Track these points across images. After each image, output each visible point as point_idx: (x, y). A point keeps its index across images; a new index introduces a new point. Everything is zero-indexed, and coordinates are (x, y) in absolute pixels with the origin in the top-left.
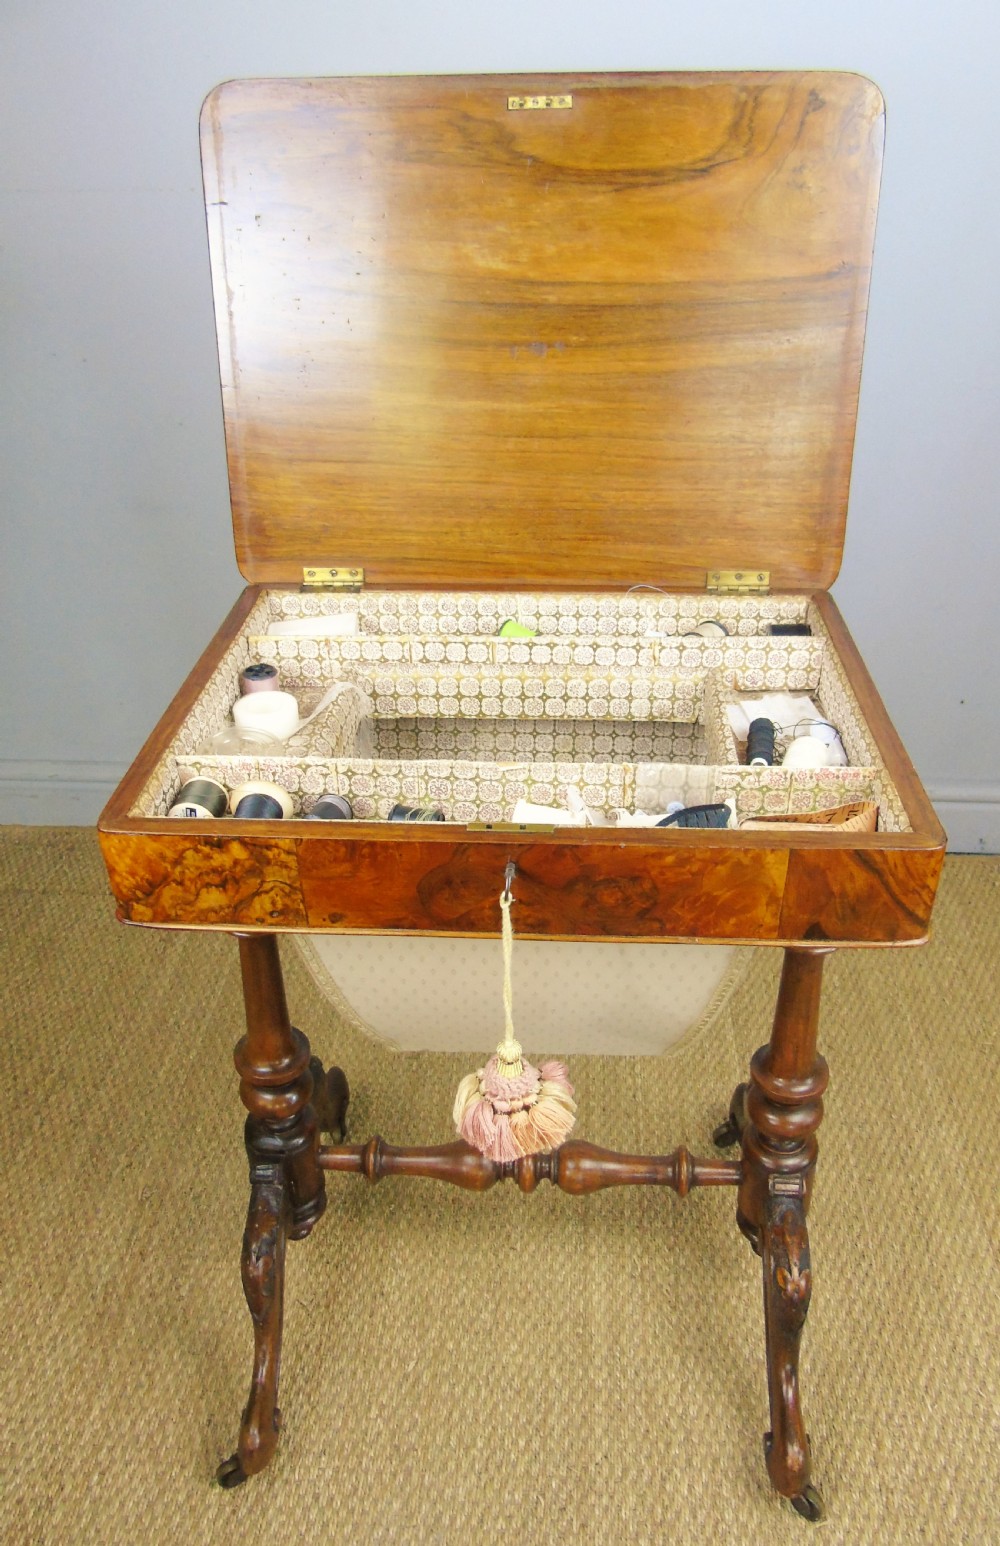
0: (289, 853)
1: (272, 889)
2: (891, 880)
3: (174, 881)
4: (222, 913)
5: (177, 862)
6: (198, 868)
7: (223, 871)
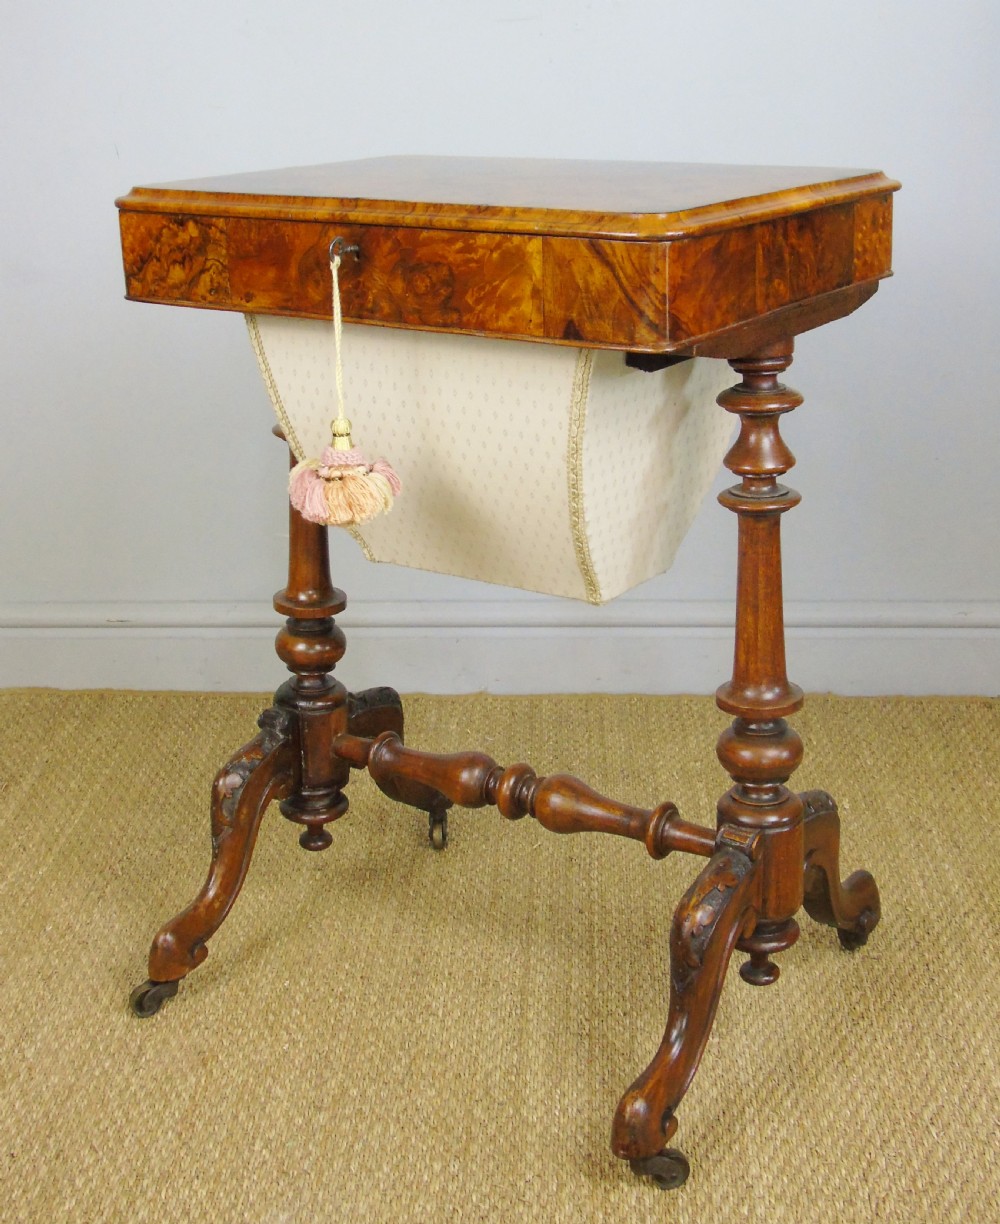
0: (221, 232)
1: (211, 266)
2: (621, 275)
3: (156, 257)
4: (181, 289)
5: (158, 239)
6: (169, 245)
7: (184, 248)
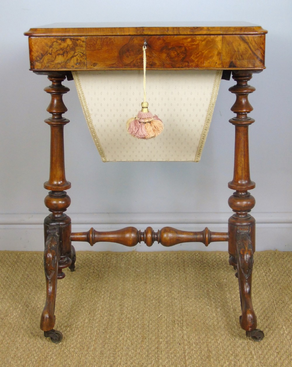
0: (83, 42)
1: (77, 55)
2: (251, 46)
3: (49, 53)
4: (62, 64)
5: (51, 47)
6: (57, 48)
7: (64, 49)
